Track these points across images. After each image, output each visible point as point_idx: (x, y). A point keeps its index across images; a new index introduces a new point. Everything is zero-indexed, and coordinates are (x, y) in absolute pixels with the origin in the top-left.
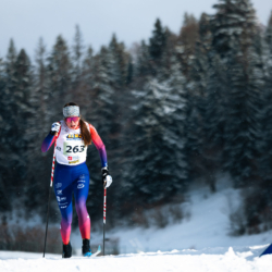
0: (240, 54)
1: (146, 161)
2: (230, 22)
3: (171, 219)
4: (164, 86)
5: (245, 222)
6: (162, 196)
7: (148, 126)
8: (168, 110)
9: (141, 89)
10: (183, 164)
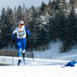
0: (62, 10)
1: (40, 35)
2: (60, 2)
3: (46, 49)
4: (44, 17)
5: (63, 50)
6: (44, 43)
7: (40, 27)
8: (45, 23)
9: (39, 18)
10: (48, 36)
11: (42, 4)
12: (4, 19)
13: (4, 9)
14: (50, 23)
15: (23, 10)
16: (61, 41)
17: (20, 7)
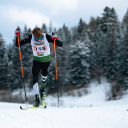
0: (111, 32)
1: (75, 71)
2: (108, 20)
3: (83, 93)
4: (82, 44)
5: (111, 96)
7: (76, 59)
8: (83, 53)
9: (73, 44)
10: (88, 73)
14: (91, 54)
15: (48, 31)
16: (108, 82)
17: (44, 26)
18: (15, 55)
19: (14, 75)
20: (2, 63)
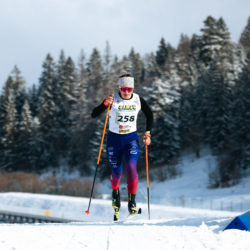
0: (219, 63)
2: (213, 41)
3: (168, 175)
4: (166, 84)
5: (219, 179)
6: (162, 160)
7: (155, 112)
8: (168, 101)
9: (150, 86)
10: (177, 138)
11: (159, 44)
12: (50, 87)
13: (49, 58)
14: (182, 101)
15: (104, 61)
16: (214, 155)
17: (96, 53)
18: (44, 106)
19: (41, 143)
20: (20, 121)
